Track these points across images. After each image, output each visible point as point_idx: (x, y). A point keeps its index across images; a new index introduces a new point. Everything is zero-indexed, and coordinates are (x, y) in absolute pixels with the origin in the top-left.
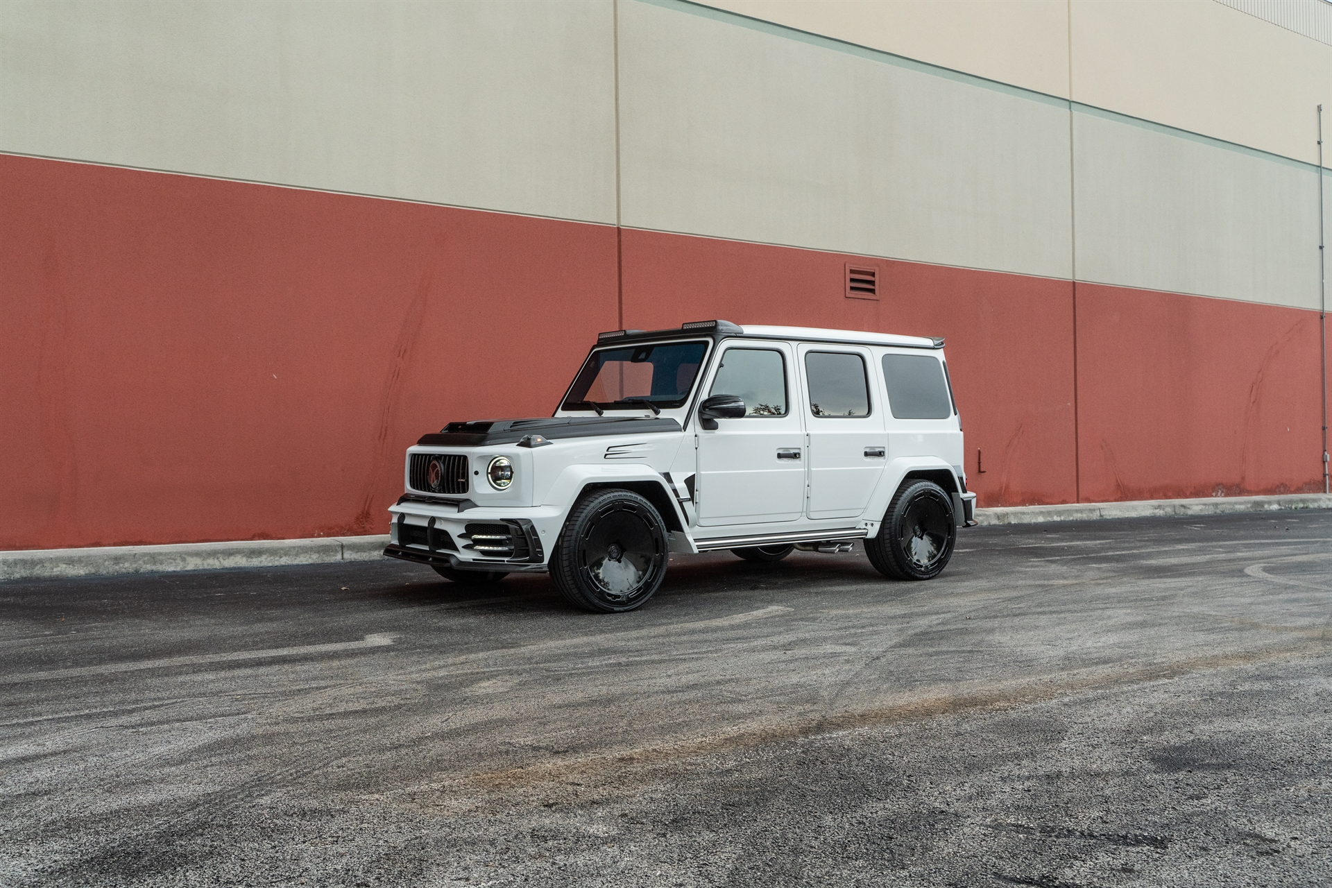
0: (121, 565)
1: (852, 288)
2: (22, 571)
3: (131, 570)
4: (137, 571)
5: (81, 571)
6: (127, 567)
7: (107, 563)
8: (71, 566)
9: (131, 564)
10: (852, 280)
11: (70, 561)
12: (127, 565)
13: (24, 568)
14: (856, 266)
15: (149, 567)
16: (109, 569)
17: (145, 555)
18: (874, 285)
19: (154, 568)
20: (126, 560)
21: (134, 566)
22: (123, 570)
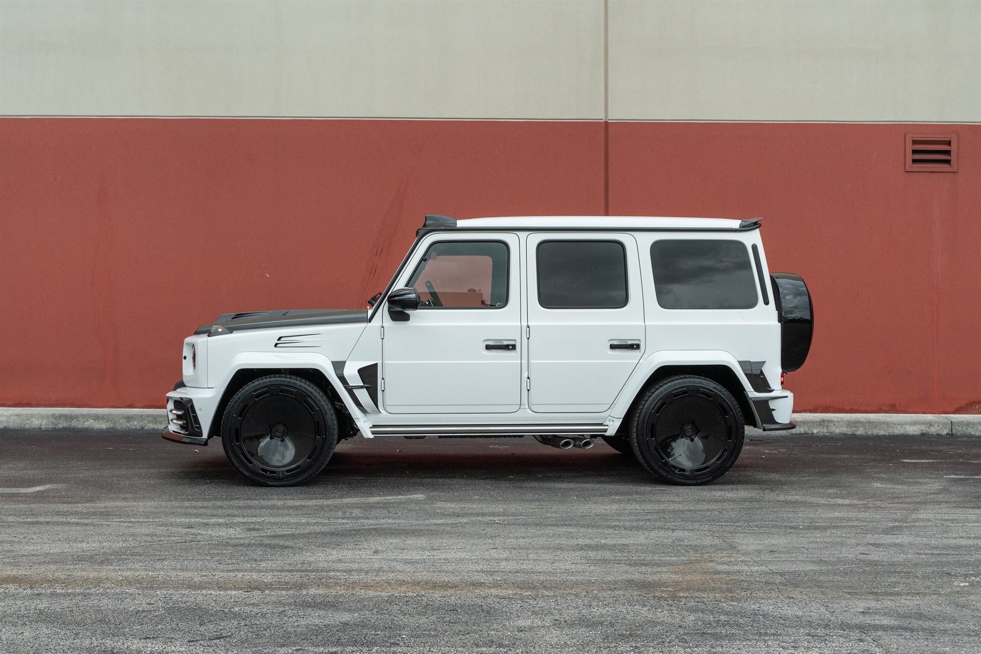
0: (132, 423)
1: (914, 161)
2: (64, 423)
3: (138, 427)
4: (142, 428)
5: (103, 425)
6: (135, 424)
7: (122, 420)
8: (97, 421)
9: (139, 423)
10: (914, 152)
11: (97, 418)
12: (135, 423)
13: (66, 421)
14: (921, 136)
15: (151, 426)
16: (123, 425)
17: (149, 416)
18: (950, 156)
19: (155, 426)
20: (135, 419)
21: (141, 424)
22: (133, 426)
